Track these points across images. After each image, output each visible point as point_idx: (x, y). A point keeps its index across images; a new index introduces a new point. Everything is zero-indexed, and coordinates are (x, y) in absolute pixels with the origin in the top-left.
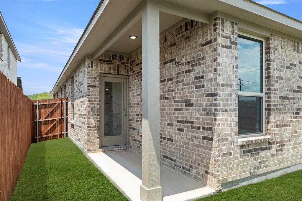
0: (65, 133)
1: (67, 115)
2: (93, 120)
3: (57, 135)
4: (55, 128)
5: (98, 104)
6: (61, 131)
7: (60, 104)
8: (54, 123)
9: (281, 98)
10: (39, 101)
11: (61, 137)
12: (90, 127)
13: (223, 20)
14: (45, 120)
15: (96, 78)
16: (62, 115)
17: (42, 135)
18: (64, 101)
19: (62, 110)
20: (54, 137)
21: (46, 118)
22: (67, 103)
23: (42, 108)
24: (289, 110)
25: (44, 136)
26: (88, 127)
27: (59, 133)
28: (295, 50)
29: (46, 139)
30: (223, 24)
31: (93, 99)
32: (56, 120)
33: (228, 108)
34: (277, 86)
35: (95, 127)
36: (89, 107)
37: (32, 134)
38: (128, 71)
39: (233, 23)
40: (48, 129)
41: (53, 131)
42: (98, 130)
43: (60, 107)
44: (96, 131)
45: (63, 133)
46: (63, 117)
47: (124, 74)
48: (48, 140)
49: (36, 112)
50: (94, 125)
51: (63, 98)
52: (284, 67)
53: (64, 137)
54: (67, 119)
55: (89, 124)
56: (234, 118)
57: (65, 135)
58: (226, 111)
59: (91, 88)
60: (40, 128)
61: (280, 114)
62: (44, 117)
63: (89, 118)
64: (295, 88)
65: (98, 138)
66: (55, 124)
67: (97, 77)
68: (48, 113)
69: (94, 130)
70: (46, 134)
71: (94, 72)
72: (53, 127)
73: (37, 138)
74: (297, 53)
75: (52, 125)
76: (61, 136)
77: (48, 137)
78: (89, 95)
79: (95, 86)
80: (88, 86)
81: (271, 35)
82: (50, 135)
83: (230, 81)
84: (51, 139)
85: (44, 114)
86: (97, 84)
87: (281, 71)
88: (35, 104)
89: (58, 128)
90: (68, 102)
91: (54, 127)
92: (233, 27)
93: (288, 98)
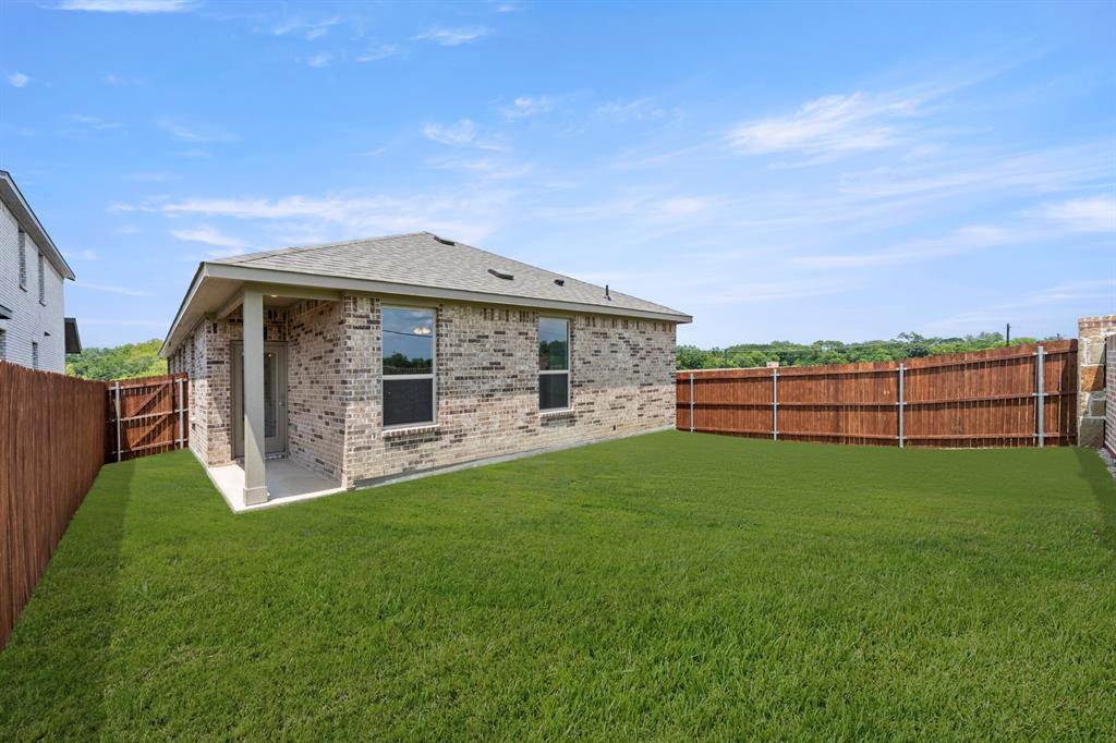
0: (181, 440)
1: (186, 406)
2: (218, 415)
3: (165, 446)
4: (159, 433)
5: (227, 389)
6: (173, 436)
7: (171, 386)
8: (157, 423)
9: (457, 378)
10: (121, 383)
11: (173, 449)
12: (213, 427)
13: (355, 298)
14: (135, 418)
15: (223, 350)
16: (175, 406)
17: (128, 447)
18: (180, 381)
19: (174, 398)
20: (157, 450)
21: (138, 414)
22: (185, 384)
23: (127, 395)
24: (473, 392)
25: (134, 449)
26: (209, 427)
27: (168, 442)
28: (485, 318)
29: (138, 454)
30: (355, 303)
31: (219, 382)
32: (160, 417)
33: (365, 397)
34: (451, 365)
35: (223, 425)
36: (210, 395)
37: (105, 448)
38: (284, 334)
39: (372, 300)
40: (142, 436)
41: (154, 438)
42: (228, 430)
43: (171, 391)
44: (224, 433)
45: (177, 441)
46: (176, 411)
47: (277, 339)
48: (143, 455)
49: (114, 404)
50: (220, 422)
51: (177, 375)
52: (465, 341)
53: (179, 447)
54: (186, 414)
55: (210, 422)
56: (375, 408)
57: (182, 445)
58: (362, 399)
59: (213, 366)
60: (124, 434)
61: (457, 398)
62: (133, 412)
63: (211, 413)
64: (486, 364)
65: (229, 443)
66: (159, 425)
67: (226, 348)
68: (143, 404)
69: (221, 431)
70: (138, 445)
71: (218, 339)
72: (154, 431)
73: (117, 454)
74: (490, 322)
75: (153, 427)
76: (173, 447)
77: (144, 450)
78: (209, 377)
79: (223, 362)
80: (208, 363)
81: (441, 305)
82: (148, 446)
83: (368, 365)
84: (149, 454)
85: (132, 407)
86: (226, 358)
87: (460, 346)
88: (111, 388)
89: (167, 432)
90: (187, 382)
91: (158, 431)
92: (373, 304)
93: (471, 378)
